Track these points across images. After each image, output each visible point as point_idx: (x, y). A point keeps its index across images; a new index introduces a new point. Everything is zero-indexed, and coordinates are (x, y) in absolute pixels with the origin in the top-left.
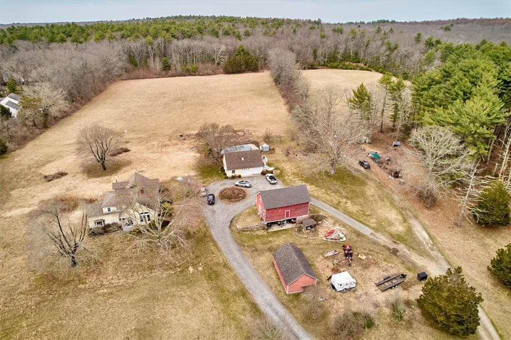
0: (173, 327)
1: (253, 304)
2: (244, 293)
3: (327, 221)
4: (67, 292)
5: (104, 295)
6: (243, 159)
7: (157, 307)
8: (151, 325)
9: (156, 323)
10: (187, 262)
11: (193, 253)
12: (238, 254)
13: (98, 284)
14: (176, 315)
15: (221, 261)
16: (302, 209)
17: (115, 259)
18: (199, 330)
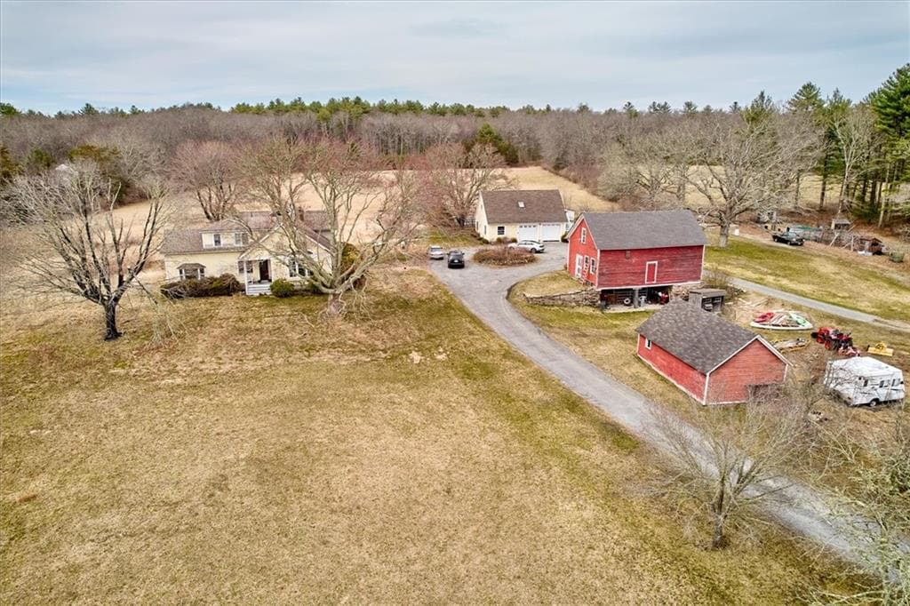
0: (366, 462)
1: (607, 423)
2: (573, 404)
3: (748, 301)
4: (77, 380)
5: (172, 389)
6: (521, 205)
7: (320, 420)
8: (298, 454)
9: (313, 451)
10: (406, 344)
11: (420, 329)
12: (537, 338)
13: (162, 369)
14: (376, 437)
15: (496, 347)
16: (686, 264)
17: (217, 332)
18: (449, 473)
